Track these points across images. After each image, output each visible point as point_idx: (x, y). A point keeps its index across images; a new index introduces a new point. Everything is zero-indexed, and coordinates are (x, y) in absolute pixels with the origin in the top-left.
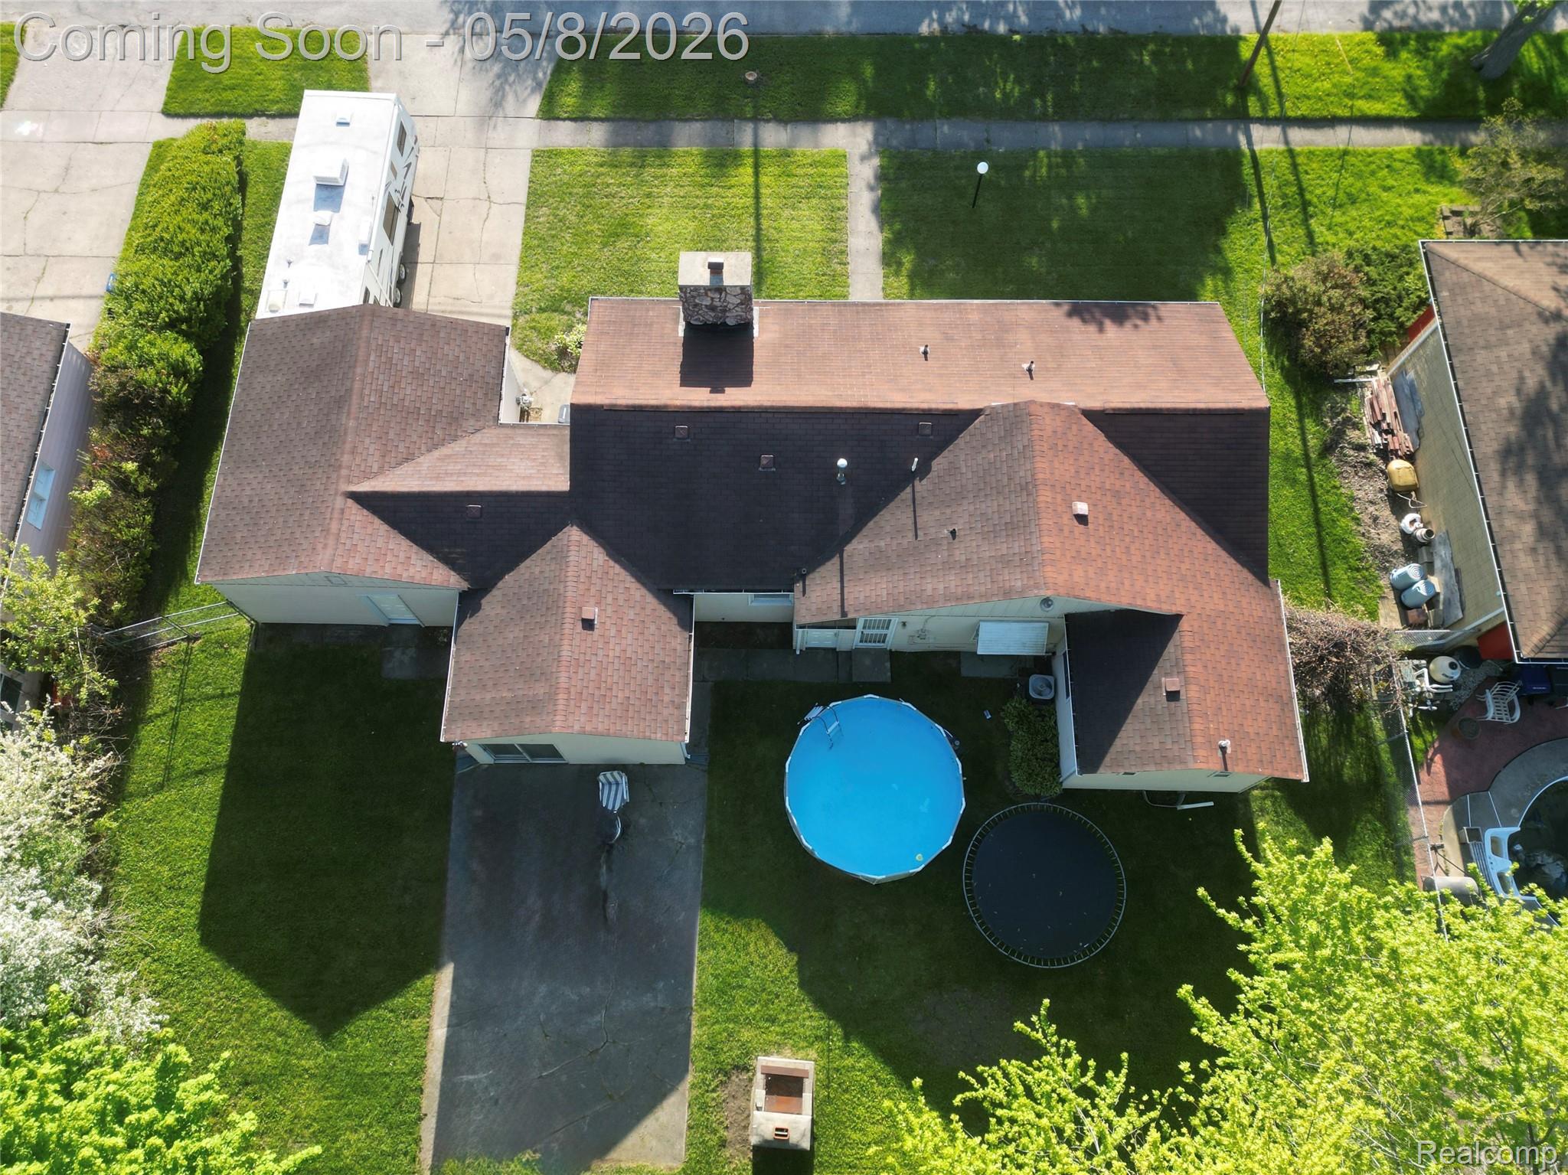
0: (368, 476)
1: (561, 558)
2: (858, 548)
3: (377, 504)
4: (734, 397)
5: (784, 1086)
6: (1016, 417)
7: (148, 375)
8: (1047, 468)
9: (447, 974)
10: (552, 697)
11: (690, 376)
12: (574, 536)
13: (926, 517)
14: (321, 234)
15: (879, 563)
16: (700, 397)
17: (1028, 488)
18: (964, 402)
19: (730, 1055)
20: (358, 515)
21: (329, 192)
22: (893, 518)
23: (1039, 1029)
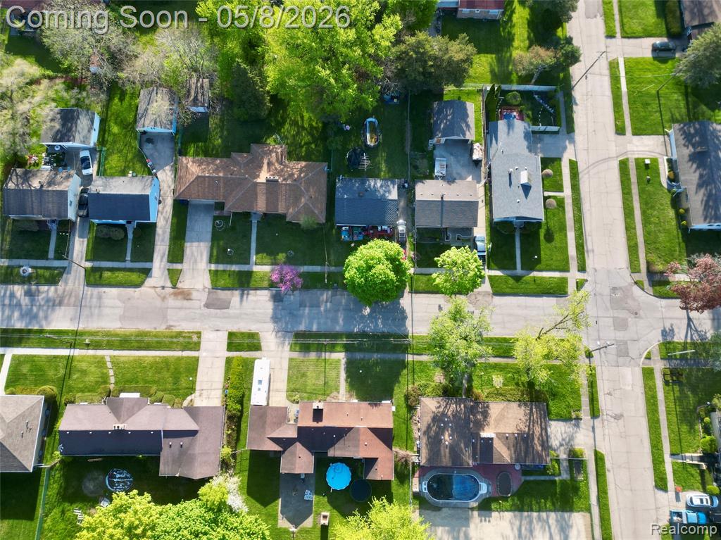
0: (270, 434)
1: (296, 447)
2: (336, 446)
3: (272, 439)
4: (320, 424)
5: (325, 517)
6: (358, 429)
7: (235, 412)
8: (362, 438)
9: (280, 499)
10: (295, 468)
11: (314, 421)
12: (298, 444)
13: (346, 443)
14: (259, 389)
15: (340, 449)
16: (315, 424)
17: (359, 441)
18: (352, 426)
19: (318, 512)
20: (269, 440)
21: (260, 382)
22: (341, 441)
23: (356, 513)
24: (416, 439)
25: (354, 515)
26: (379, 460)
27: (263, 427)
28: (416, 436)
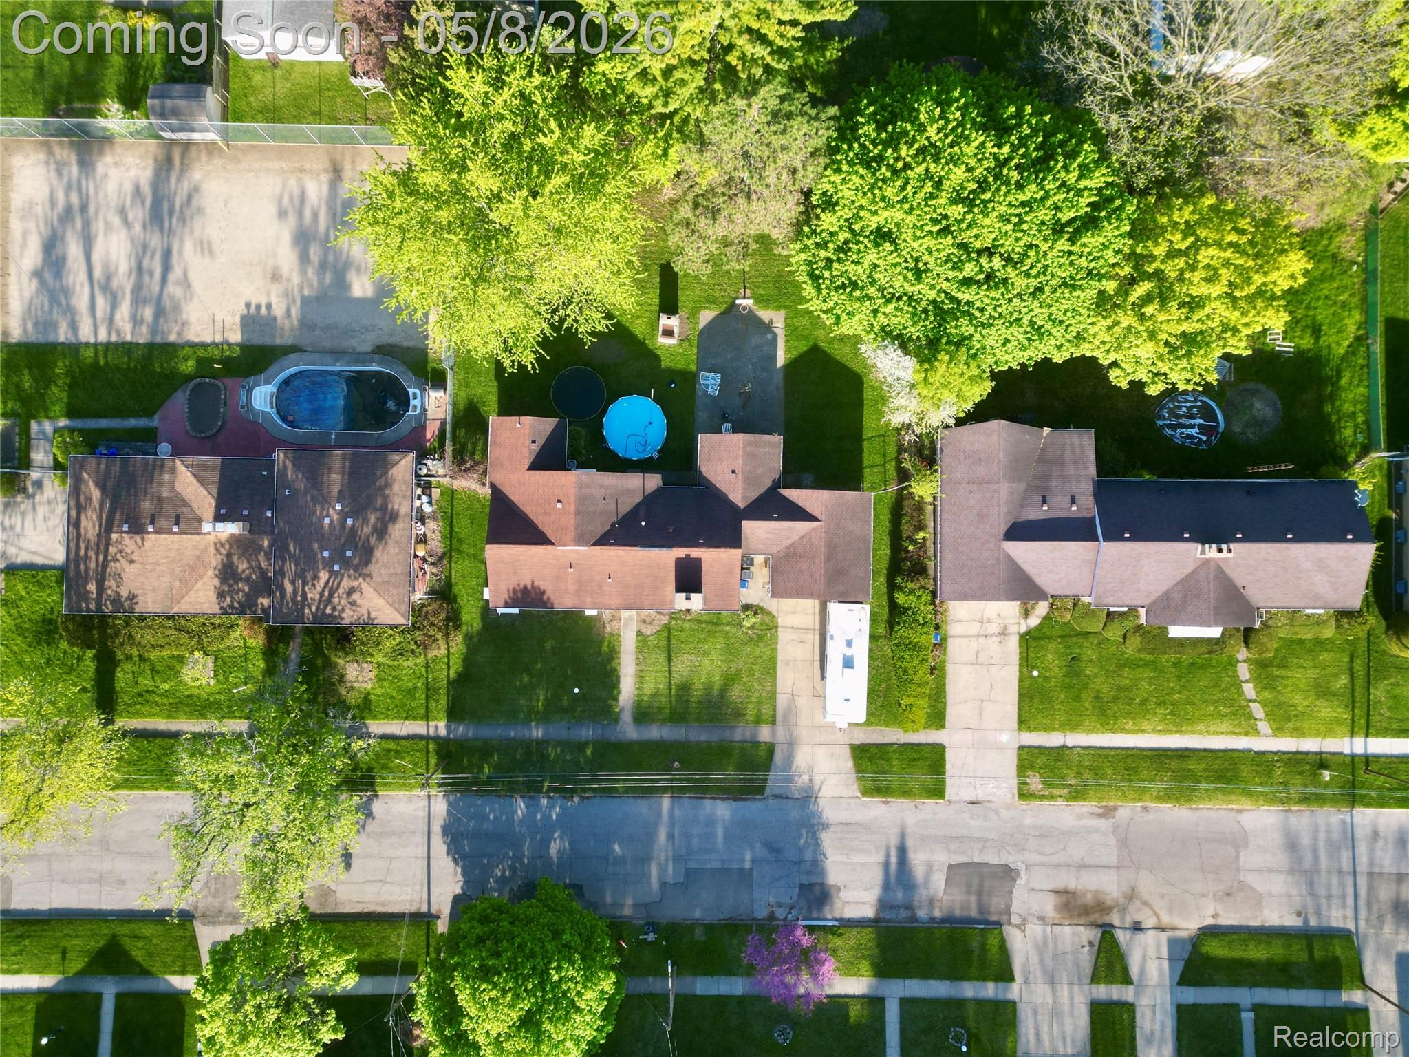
0: (815, 529)
1: (744, 497)
2: (638, 499)
3: (810, 518)
4: (681, 553)
5: (668, 333)
6: (580, 541)
7: (910, 585)
8: (570, 521)
10: (744, 446)
11: (698, 561)
12: (741, 505)
13: (613, 507)
14: (849, 644)
15: (629, 492)
16: (695, 553)
17: (578, 513)
18: (598, 550)
19: (685, 345)
20: (816, 514)
21: (848, 663)
22: (625, 509)
24: (433, 517)
25: (593, 334)
26: (527, 462)
27: (832, 549)
28: (431, 524)
